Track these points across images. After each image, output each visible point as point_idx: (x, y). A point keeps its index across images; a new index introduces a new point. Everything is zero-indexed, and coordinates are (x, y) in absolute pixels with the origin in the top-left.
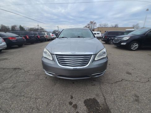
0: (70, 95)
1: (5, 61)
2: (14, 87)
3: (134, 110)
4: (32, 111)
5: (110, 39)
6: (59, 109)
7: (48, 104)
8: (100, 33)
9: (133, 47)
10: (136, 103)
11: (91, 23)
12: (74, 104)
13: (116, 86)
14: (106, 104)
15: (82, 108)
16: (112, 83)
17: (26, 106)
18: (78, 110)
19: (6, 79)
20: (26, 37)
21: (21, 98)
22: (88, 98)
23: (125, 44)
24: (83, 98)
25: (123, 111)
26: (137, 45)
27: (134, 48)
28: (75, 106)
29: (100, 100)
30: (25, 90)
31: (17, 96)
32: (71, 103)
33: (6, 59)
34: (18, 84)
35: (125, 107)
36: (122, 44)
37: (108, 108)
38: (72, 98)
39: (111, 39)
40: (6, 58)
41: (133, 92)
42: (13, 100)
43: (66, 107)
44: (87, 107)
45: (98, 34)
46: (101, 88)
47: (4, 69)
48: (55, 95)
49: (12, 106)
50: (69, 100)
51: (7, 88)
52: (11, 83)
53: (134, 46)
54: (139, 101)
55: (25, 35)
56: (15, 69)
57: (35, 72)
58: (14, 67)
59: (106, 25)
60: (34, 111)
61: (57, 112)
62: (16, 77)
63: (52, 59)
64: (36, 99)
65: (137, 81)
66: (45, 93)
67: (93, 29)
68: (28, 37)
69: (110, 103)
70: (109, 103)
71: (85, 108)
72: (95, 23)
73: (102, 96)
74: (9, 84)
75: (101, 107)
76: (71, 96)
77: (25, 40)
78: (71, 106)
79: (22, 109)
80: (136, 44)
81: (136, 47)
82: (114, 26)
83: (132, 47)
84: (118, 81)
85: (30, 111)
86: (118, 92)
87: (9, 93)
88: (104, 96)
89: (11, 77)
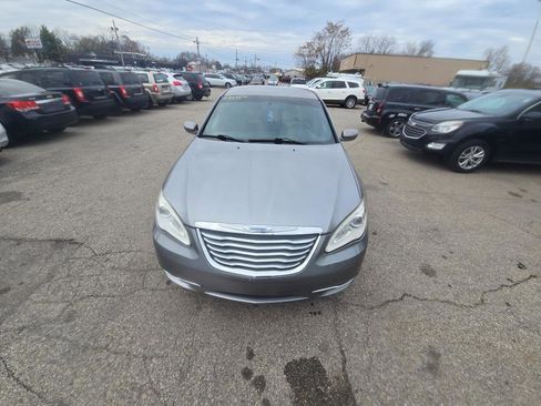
0: (245, 345)
1: (13, 203)
2: (70, 318)
3: (418, 396)
4: (139, 397)
5: (392, 116)
6: (215, 392)
7: (183, 377)
8: (360, 82)
9: (466, 161)
10: (429, 375)
11: (332, 28)
12: (255, 374)
13: (382, 318)
14: (346, 376)
15: (279, 387)
16: (372, 308)
17: (118, 383)
18: (265, 394)
19: (38, 287)
20: (72, 96)
21: (99, 356)
22: (297, 357)
23: (439, 146)
24: (282, 357)
25: (389, 398)
26: (481, 154)
27: (469, 164)
28: (260, 383)
29: (330, 365)
30: (108, 328)
31: (86, 348)
32: (247, 374)
33: (16, 196)
34: (81, 304)
35: (395, 388)
36: (430, 146)
37: (349, 389)
38: (251, 355)
39: (396, 117)
40: (15, 189)
41: (426, 341)
42: (75, 365)
43: (233, 386)
44: (293, 385)
45: (353, 85)
46: (336, 325)
47: (19, 241)
48: (202, 347)
49: (75, 386)
50: (242, 362)
51: (48, 321)
52: (57, 302)
53: (470, 157)
54: (437, 369)
55: (70, 85)
56: (58, 243)
57: (127, 257)
58: (53, 235)
59: (389, 44)
60: (144, 396)
61: (210, 399)
62: (69, 276)
63: (187, 242)
64: (145, 358)
65: (447, 302)
66: (171, 338)
67: (335, 58)
68: (80, 94)
69: (356, 373)
70: (353, 374)
71: (286, 387)
72: (345, 32)
73: (336, 353)
74: (52, 306)
75: (329, 384)
76: (248, 348)
77: (73, 108)
78: (248, 382)
79: (109, 393)
80: (478, 151)
81: (476, 159)
82: (418, 48)
83: (462, 160)
84: (391, 298)
85: (134, 398)
86: (383, 339)
87: (58, 337)
88: (342, 352)
89: (50, 277)
